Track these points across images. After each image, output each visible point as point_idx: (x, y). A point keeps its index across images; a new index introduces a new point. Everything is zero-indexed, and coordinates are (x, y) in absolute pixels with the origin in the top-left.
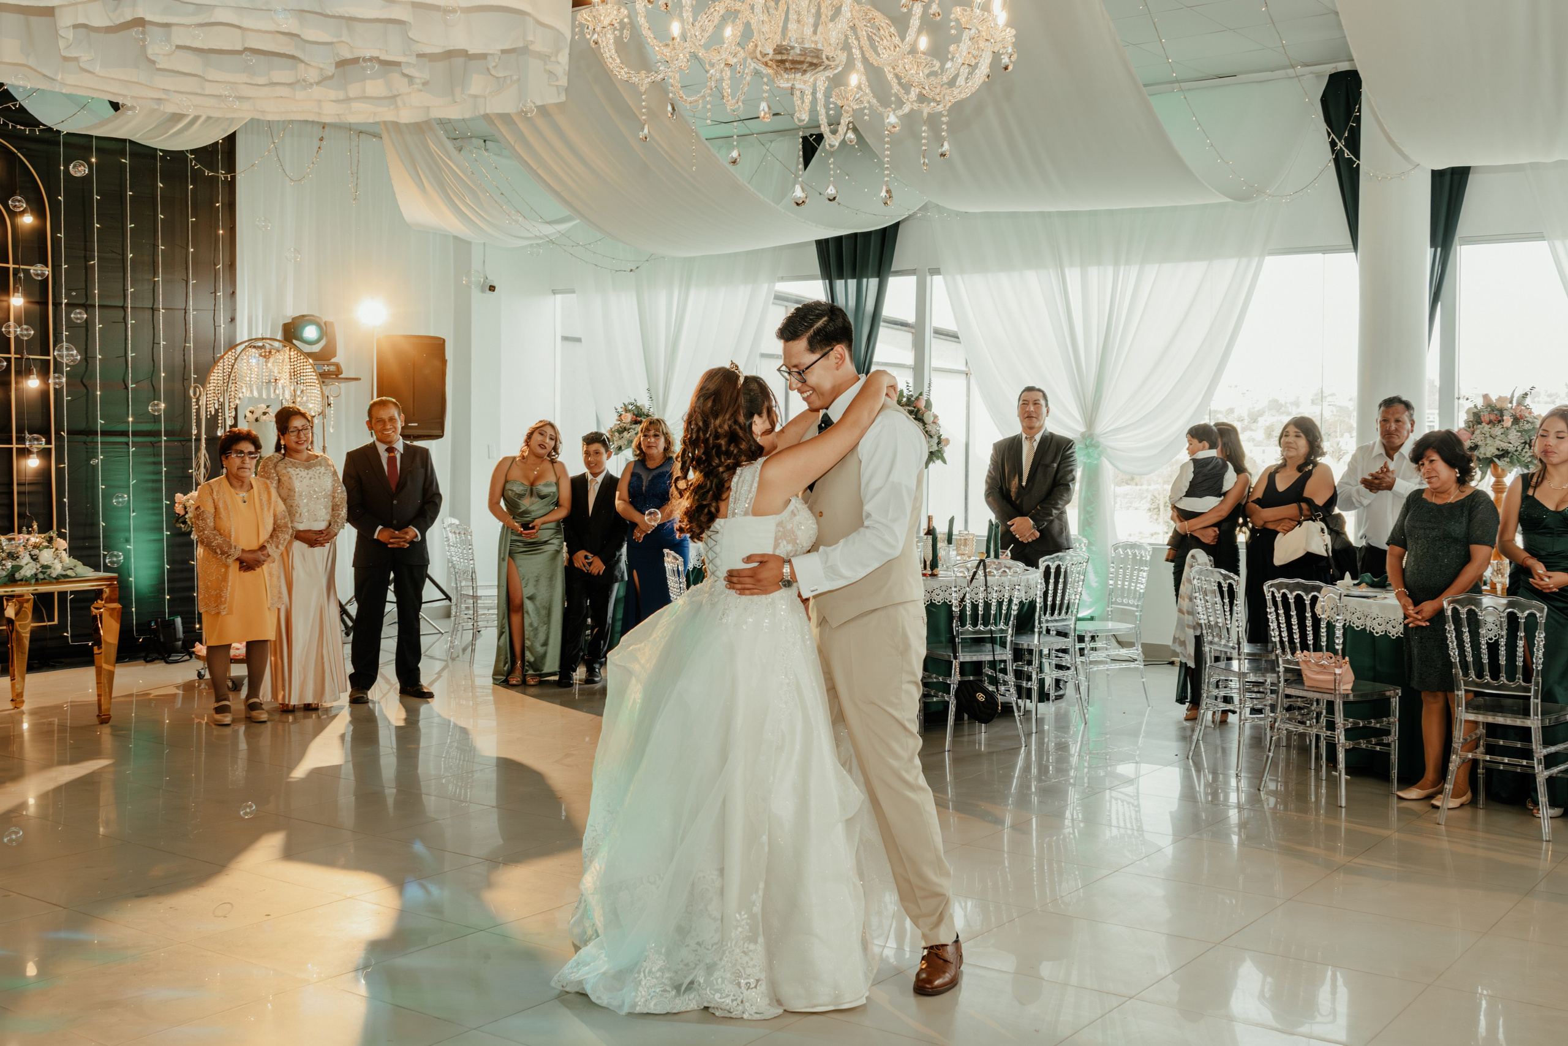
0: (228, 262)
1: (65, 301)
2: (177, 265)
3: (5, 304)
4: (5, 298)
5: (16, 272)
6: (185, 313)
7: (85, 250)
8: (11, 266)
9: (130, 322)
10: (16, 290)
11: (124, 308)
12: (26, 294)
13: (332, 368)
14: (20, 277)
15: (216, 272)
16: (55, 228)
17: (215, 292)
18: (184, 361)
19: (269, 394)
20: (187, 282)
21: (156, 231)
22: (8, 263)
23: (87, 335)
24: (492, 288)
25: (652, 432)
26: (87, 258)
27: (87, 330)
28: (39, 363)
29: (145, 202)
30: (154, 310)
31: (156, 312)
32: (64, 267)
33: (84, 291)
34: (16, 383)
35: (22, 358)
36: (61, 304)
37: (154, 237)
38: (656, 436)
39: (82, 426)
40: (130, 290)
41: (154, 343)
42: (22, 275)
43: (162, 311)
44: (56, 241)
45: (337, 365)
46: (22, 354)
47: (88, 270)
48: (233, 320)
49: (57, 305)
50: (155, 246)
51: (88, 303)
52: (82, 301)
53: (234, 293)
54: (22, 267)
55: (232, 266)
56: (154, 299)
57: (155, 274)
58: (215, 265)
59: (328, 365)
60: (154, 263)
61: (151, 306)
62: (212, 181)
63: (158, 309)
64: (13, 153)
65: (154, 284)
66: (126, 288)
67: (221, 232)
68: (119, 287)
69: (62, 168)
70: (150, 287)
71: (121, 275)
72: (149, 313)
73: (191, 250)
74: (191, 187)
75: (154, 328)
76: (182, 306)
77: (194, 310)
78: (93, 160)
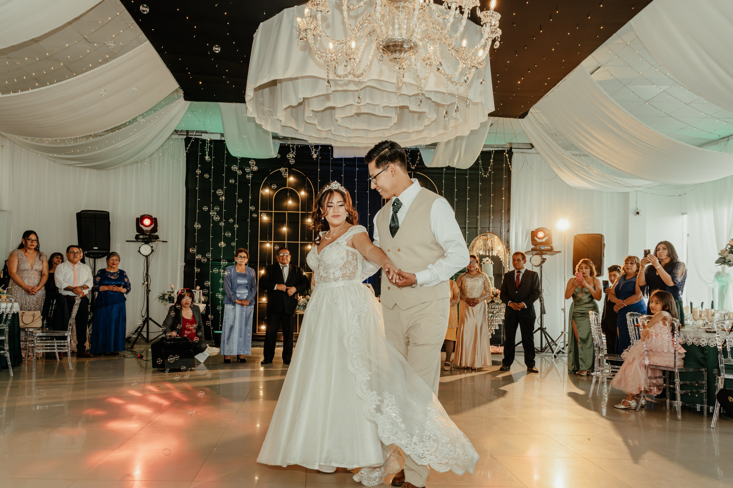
0: (507, 209)
2: (486, 211)
6: (489, 229)
9: (467, 232)
11: (465, 228)
13: (549, 248)
15: (502, 213)
17: (501, 221)
20: (490, 217)
21: (478, 200)
24: (638, 213)
25: (630, 262)
29: (474, 191)
30: (477, 228)
37: (477, 202)
38: (631, 263)
40: (468, 221)
45: (551, 247)
48: (508, 231)
50: (478, 205)
53: (509, 221)
55: (509, 210)
56: (477, 224)
57: (477, 215)
58: (501, 211)
59: (547, 246)
60: (477, 212)
61: (475, 227)
62: (501, 180)
63: (478, 228)
64: (427, 178)
65: (477, 219)
66: (466, 221)
67: (504, 198)
68: (464, 221)
69: (444, 181)
70: (475, 220)
71: (464, 216)
72: (475, 229)
73: (492, 206)
74: (492, 183)
75: (476, 235)
76: (488, 226)
77: (492, 227)
78: (455, 177)
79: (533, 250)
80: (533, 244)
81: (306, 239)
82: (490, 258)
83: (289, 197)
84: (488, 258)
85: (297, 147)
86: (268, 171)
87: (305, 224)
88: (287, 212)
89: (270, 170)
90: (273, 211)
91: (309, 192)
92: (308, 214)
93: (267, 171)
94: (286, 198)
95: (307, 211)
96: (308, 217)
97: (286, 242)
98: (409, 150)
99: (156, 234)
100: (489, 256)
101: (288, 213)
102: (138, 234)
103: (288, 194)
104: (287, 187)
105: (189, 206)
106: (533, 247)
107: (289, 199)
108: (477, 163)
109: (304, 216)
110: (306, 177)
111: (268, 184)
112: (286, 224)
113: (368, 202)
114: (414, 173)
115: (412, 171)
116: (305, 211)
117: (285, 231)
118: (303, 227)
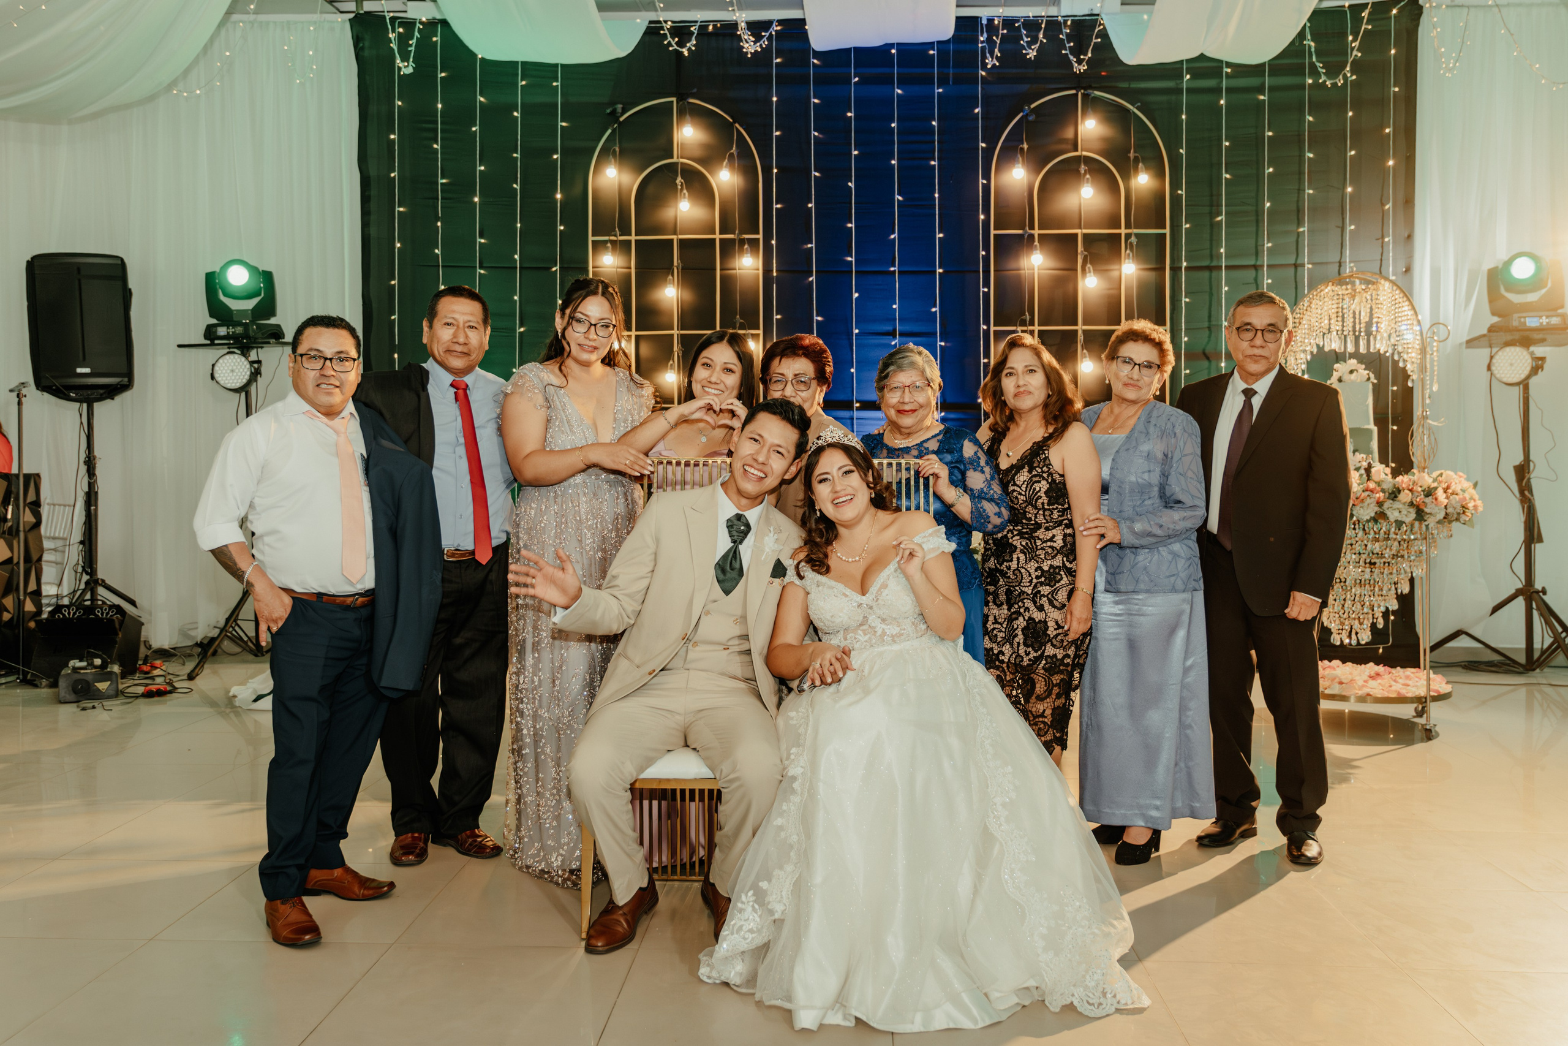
0: (1402, 198)
1: (1185, 264)
2: (1330, 209)
3: (1115, 274)
4: (1116, 267)
5: (1128, 236)
6: (1340, 266)
7: (1211, 205)
8: (1123, 231)
9: (1265, 281)
10: (1127, 256)
11: (1256, 268)
12: (1139, 260)
13: (1554, 320)
14: (1131, 244)
15: (1384, 214)
16: (1175, 184)
17: (1383, 237)
20: (1343, 229)
21: (1301, 173)
22: (1120, 228)
23: (1210, 302)
26: (1213, 214)
27: (1211, 294)
29: (1289, 141)
30: (1298, 266)
31: (1299, 269)
32: (1186, 226)
33: (1206, 253)
36: (1181, 268)
37: (1300, 179)
40: (1268, 244)
42: (1133, 239)
43: (1308, 266)
44: (1176, 200)
45: (1563, 317)
47: (1215, 227)
48: (1407, 269)
49: (1176, 270)
50: (1300, 190)
51: (1214, 264)
52: (1205, 262)
53: (1410, 237)
54: (1135, 231)
55: (1408, 202)
56: (1298, 252)
57: (1300, 223)
58: (1383, 205)
59: (1547, 317)
60: (1299, 212)
61: (1293, 262)
62: (1382, 102)
63: (1303, 265)
64: (1128, 110)
65: (1299, 235)
66: (1260, 243)
67: (1391, 163)
68: (1253, 241)
69: (1184, 117)
70: (1294, 239)
71: (1254, 229)
72: (1292, 270)
73: (1349, 189)
74: (1350, 114)
75: (1296, 288)
76: (1338, 260)
77: (1350, 262)
78: (1222, 102)
79: (1492, 329)
80: (1493, 314)
82: (1360, 362)
83: (682, 190)
84: (1354, 361)
85: (703, 27)
86: (614, 112)
87: (736, 278)
88: (674, 237)
89: (619, 107)
90: (633, 238)
91: (749, 171)
92: (742, 242)
93: (608, 111)
94: (672, 195)
95: (741, 233)
96: (742, 252)
97: (675, 332)
98: (1065, 22)
99: (273, 321)
100: (1355, 355)
101: (682, 242)
102: (214, 321)
103: (679, 180)
104: (675, 160)
105: (373, 231)
106: (1496, 319)
107: (681, 195)
108: (1295, 49)
109: (731, 248)
110: (735, 122)
111: (614, 150)
112: (673, 276)
113: (937, 195)
114: (1083, 95)
115: (1077, 88)
116: (734, 234)
117: (673, 297)
118: (728, 282)
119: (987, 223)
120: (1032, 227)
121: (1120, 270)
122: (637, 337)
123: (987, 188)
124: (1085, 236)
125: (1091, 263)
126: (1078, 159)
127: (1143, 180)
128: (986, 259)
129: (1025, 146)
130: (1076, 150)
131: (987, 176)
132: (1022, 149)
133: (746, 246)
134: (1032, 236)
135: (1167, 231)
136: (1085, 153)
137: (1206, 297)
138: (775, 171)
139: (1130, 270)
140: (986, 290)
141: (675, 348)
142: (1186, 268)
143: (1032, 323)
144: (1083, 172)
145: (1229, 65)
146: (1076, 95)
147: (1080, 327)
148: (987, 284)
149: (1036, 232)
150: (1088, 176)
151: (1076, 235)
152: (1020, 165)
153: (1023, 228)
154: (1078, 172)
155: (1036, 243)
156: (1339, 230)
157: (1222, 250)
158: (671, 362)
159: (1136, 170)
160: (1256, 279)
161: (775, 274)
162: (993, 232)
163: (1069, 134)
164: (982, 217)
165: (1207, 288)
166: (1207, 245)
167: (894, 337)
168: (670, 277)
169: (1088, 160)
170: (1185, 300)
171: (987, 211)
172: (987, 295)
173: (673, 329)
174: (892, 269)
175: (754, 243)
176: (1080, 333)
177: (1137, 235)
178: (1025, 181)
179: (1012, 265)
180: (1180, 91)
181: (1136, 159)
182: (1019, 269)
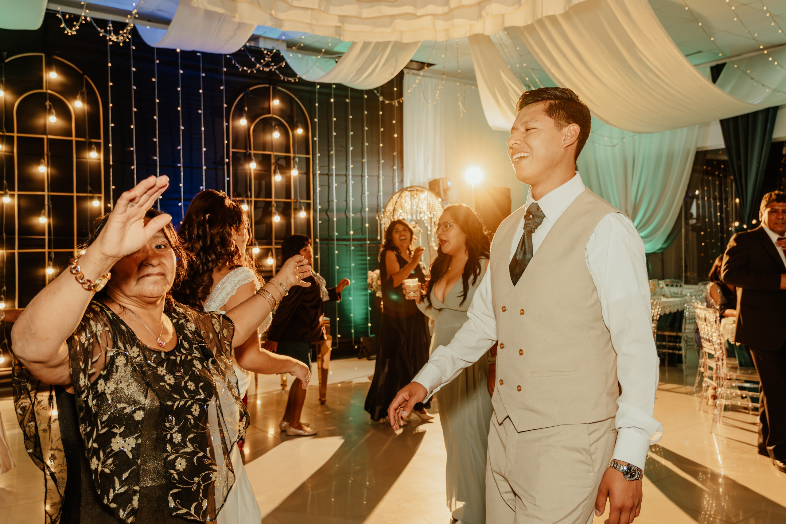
0: (399, 151)
1: (318, 172)
2: (375, 153)
3: (288, 174)
4: (289, 171)
5: (294, 157)
6: (378, 178)
7: (329, 146)
8: (292, 155)
9: (351, 182)
10: (294, 167)
11: (346, 176)
12: (299, 169)
14: (296, 161)
15: (394, 156)
16: (313, 136)
17: (393, 166)
18: (378, 202)
19: (416, 217)
20: (379, 162)
21: (363, 136)
22: (289, 152)
23: (329, 190)
26: (329, 151)
27: (329, 187)
28: (305, 204)
29: (358, 122)
30: (362, 176)
31: (363, 178)
32: (318, 155)
33: (327, 168)
34: (295, 214)
35: (297, 202)
36: (316, 174)
37: (363, 139)
39: (326, 237)
40: (351, 166)
41: (362, 193)
42: (297, 160)
43: (367, 177)
44: (314, 142)
46: (297, 200)
47: (329, 156)
48: (402, 181)
49: (314, 175)
50: (363, 143)
51: (330, 173)
52: (326, 172)
54: (297, 155)
55: (401, 153)
56: (363, 170)
57: (363, 158)
58: (393, 153)
60: (363, 152)
63: (364, 176)
64: (292, 97)
65: (363, 163)
66: (348, 165)
67: (396, 136)
68: (344, 164)
69: (317, 105)
70: (360, 165)
71: (345, 158)
72: (360, 178)
73: (381, 145)
74: (381, 113)
75: (362, 186)
76: (377, 174)
77: (383, 176)
78: (332, 100)
81: (89, 188)
86: (2, 55)
87: (86, 163)
88: (45, 137)
89: (5, 53)
90: (15, 135)
91: (92, 102)
92: (91, 143)
94: (46, 111)
95: (91, 137)
96: (90, 149)
97: (46, 193)
101: (49, 140)
103: (48, 103)
104: (44, 91)
107: (50, 113)
109: (83, 147)
110: (84, 74)
112: (44, 159)
113: (203, 129)
114: (273, 88)
115: (270, 84)
116: (84, 137)
117: (44, 173)
118: (81, 166)
119: (228, 145)
120: (250, 149)
121: (290, 173)
122: (19, 195)
123: (228, 127)
124: (275, 156)
125: (279, 169)
126: (271, 118)
127: (300, 131)
128: (228, 164)
129: (246, 109)
130: (269, 113)
131: (228, 121)
132: (245, 110)
133: (93, 146)
134: (250, 154)
135: (311, 156)
136: (275, 116)
137: (327, 188)
138: (111, 105)
139: (294, 173)
140: (228, 179)
141: (46, 203)
142: (319, 174)
143: (251, 197)
144: (274, 125)
145: (334, 84)
146: (269, 88)
147: (273, 199)
148: (228, 176)
149: (252, 152)
150: (277, 127)
151: (270, 155)
152: (245, 118)
153: (246, 149)
154: (271, 125)
155: (253, 158)
156: (377, 163)
157: (334, 167)
158: (43, 211)
159: (297, 127)
160: (346, 181)
161: (111, 163)
162: (231, 150)
163: (266, 105)
164: (226, 142)
165: (327, 184)
166: (327, 164)
167: (181, 202)
168: (42, 160)
169: (275, 119)
170: (318, 189)
171: (228, 139)
172: (229, 182)
173: (44, 191)
174: (179, 165)
175: (98, 145)
176: (274, 203)
177: (299, 158)
178: (247, 126)
179: (240, 168)
180: (315, 92)
181: (297, 122)
182: (244, 169)
